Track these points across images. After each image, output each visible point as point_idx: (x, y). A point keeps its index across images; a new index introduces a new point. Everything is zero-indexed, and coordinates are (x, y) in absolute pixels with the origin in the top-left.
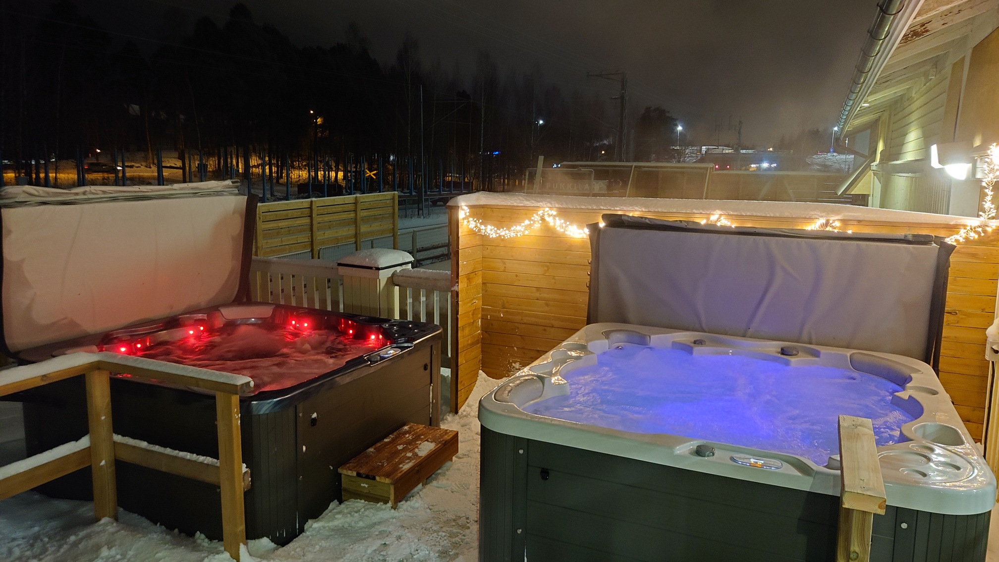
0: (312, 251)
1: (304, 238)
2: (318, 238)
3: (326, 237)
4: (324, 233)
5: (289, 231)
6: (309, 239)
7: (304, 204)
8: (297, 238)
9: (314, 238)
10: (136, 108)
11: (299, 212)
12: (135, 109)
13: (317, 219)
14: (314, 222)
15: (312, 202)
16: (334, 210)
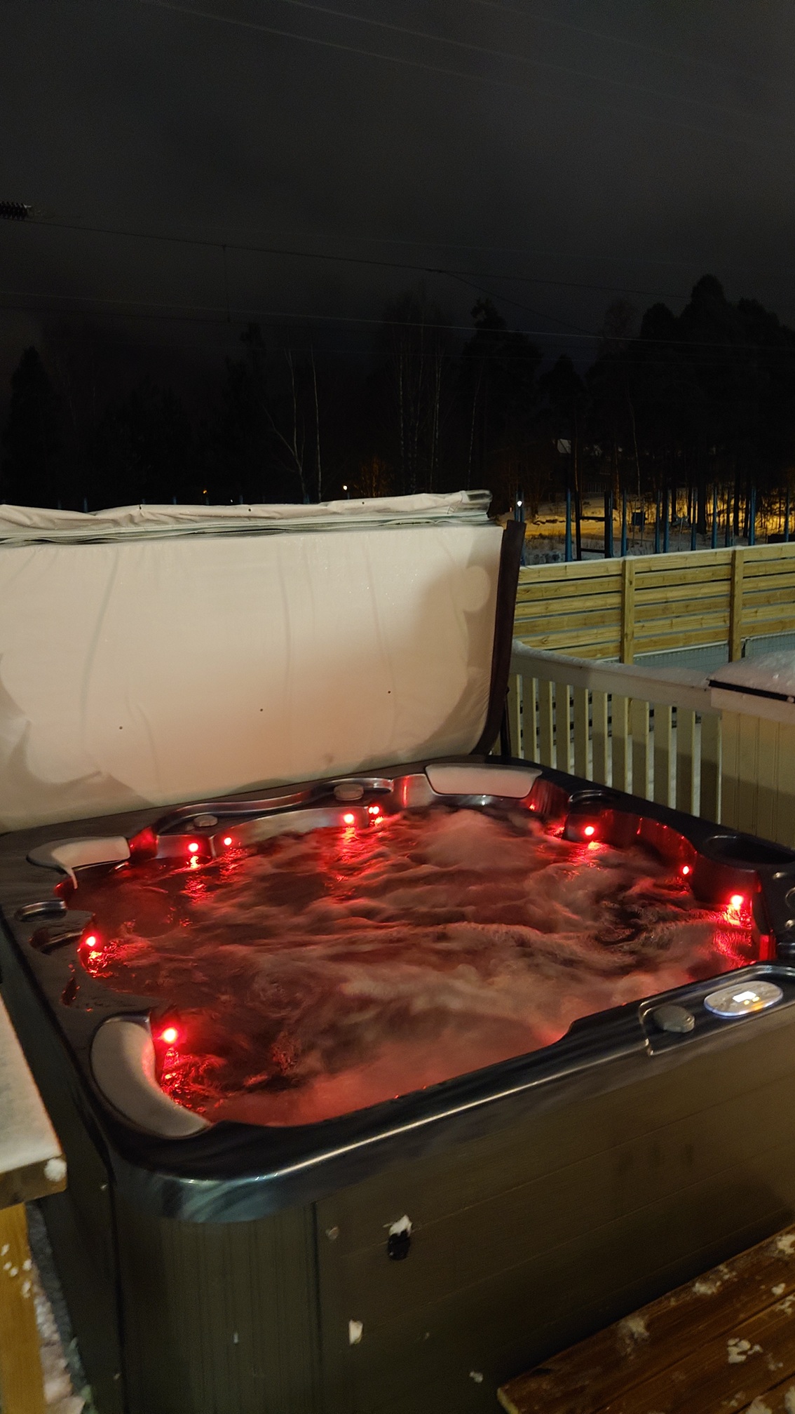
0: (730, 643)
1: (717, 621)
2: (744, 620)
3: (759, 618)
4: (756, 612)
5: (687, 606)
6: (725, 621)
7: (718, 557)
8: (702, 619)
9: (736, 620)
10: (565, 443)
11: (708, 572)
12: (564, 445)
13: (742, 585)
14: (737, 592)
15: (734, 552)
16: (778, 567)
